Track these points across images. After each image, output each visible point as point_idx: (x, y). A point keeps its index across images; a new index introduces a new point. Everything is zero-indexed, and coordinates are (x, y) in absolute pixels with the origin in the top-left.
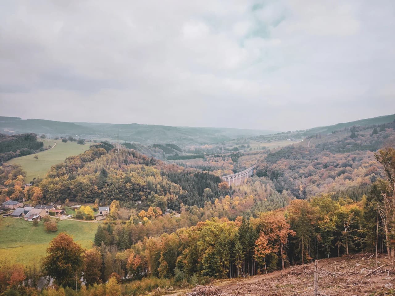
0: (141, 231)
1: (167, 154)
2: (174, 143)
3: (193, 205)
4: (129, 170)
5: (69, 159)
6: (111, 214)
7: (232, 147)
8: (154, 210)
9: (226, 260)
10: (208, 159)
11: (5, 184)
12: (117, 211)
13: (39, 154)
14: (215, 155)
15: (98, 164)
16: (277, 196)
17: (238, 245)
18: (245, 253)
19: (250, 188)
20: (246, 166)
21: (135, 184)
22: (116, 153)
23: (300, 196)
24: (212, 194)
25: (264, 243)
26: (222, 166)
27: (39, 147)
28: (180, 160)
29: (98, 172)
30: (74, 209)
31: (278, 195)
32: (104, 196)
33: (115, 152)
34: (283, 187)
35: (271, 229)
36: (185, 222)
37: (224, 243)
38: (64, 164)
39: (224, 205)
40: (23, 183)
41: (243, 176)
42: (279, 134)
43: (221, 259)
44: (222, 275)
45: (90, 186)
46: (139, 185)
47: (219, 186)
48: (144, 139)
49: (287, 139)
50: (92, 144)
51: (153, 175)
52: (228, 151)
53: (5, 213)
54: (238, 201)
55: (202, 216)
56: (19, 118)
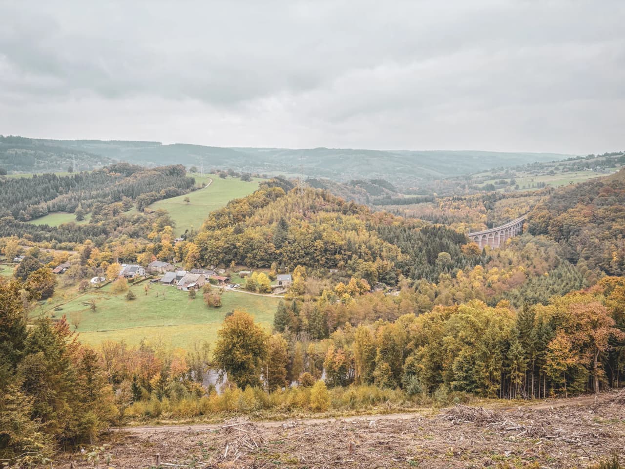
0: (342, 314)
1: (374, 197)
2: (384, 177)
3: (419, 278)
4: (319, 221)
5: (232, 202)
6: (295, 286)
7: (483, 183)
8: (357, 283)
9: (496, 370)
10: (442, 204)
11: (148, 237)
12: (303, 282)
13: (191, 195)
14: (455, 197)
15: (273, 210)
16: (568, 269)
17: (517, 347)
18: (528, 360)
19: (519, 254)
20: (510, 216)
21: (328, 243)
22: (298, 195)
23: (612, 270)
24: (452, 262)
25: (565, 348)
26: (467, 216)
27: (189, 185)
28: (394, 206)
29: (274, 223)
30: (242, 277)
31: (570, 268)
32: (284, 259)
33: (297, 193)
34: (578, 254)
35: (578, 324)
36: (409, 305)
37: (493, 342)
38: (227, 210)
39: (472, 280)
40: (173, 237)
41: (504, 233)
42: (570, 159)
43: (487, 367)
44: (487, 392)
45: (264, 243)
46: (334, 244)
47: (462, 250)
48: (335, 172)
49: (587, 169)
50: (262, 180)
51: (355, 229)
52: (476, 191)
53: (151, 278)
54: (496, 274)
55: (436, 297)
56: (159, 143)
